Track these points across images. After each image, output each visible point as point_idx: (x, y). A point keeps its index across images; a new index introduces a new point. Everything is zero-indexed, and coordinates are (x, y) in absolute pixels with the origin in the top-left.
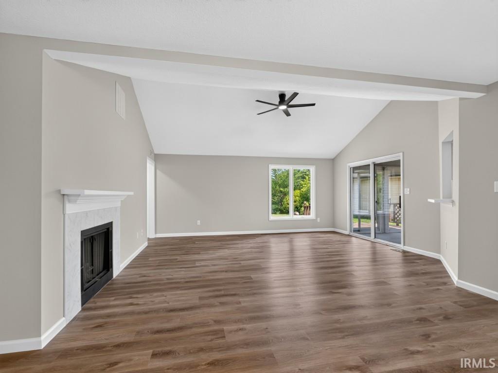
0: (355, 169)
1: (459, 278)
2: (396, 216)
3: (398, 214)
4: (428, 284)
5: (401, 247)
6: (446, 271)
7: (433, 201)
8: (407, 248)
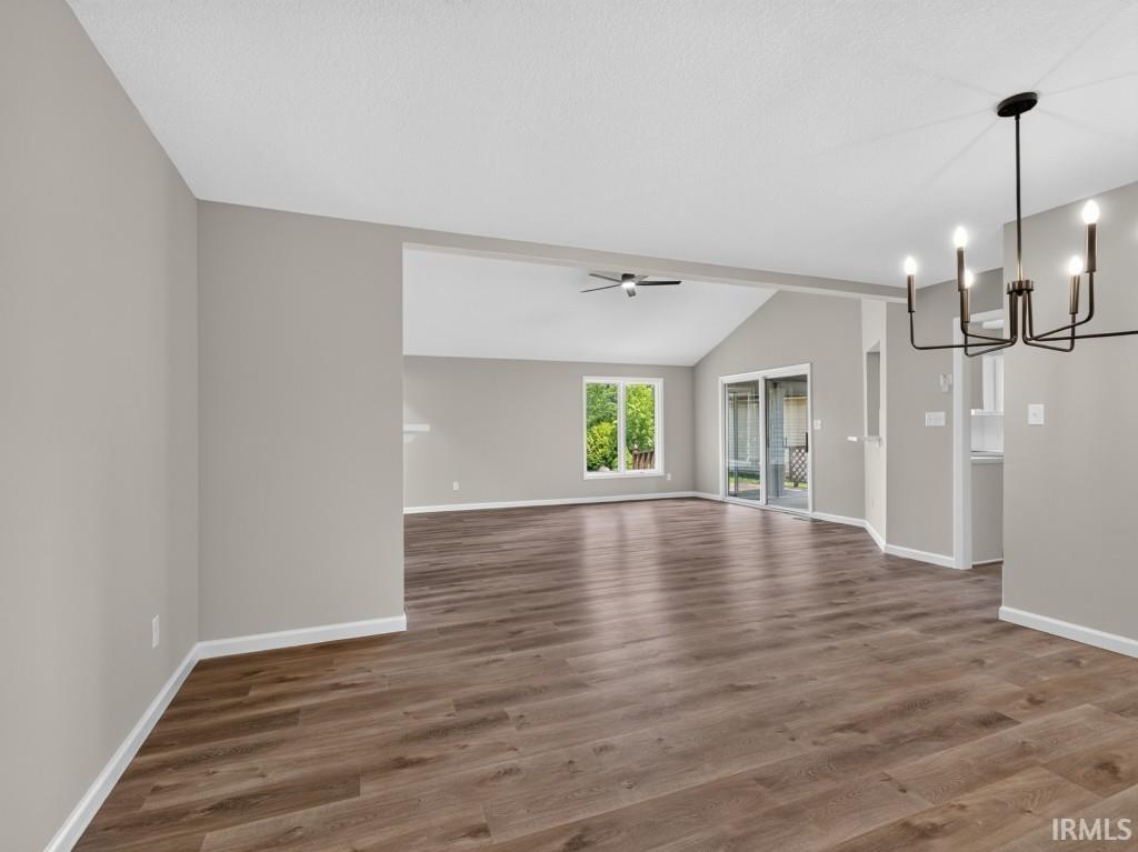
0: (730, 385)
1: (888, 541)
2: (794, 469)
3: (797, 466)
4: (849, 553)
5: (809, 513)
6: (872, 540)
7: (855, 439)
8: (819, 515)
